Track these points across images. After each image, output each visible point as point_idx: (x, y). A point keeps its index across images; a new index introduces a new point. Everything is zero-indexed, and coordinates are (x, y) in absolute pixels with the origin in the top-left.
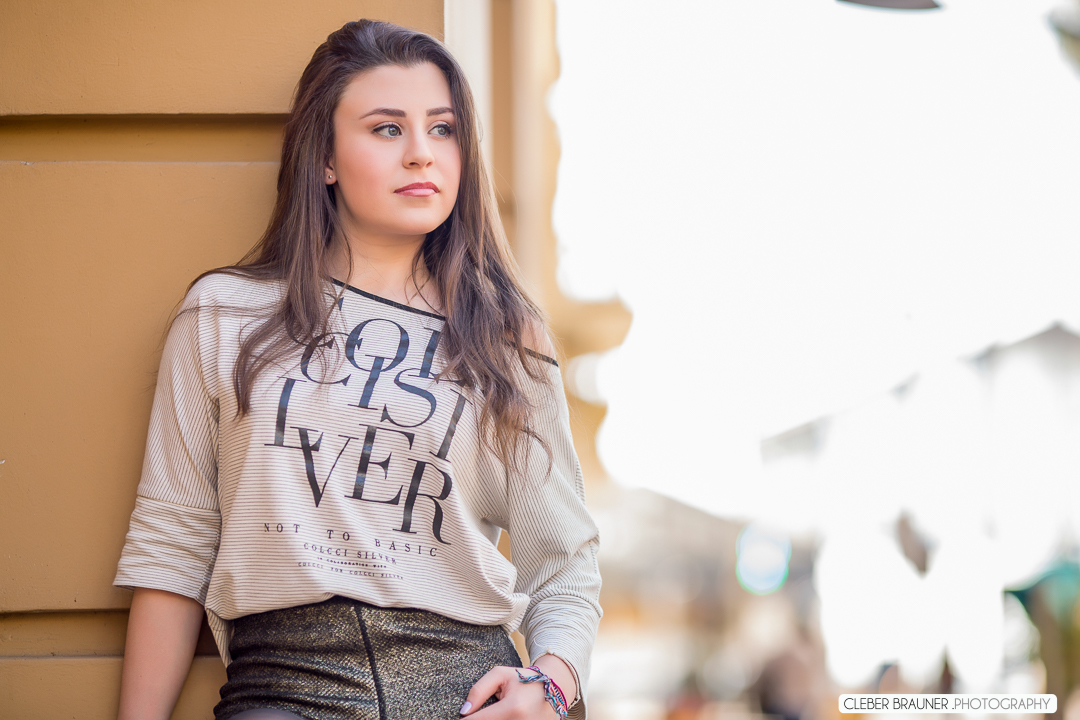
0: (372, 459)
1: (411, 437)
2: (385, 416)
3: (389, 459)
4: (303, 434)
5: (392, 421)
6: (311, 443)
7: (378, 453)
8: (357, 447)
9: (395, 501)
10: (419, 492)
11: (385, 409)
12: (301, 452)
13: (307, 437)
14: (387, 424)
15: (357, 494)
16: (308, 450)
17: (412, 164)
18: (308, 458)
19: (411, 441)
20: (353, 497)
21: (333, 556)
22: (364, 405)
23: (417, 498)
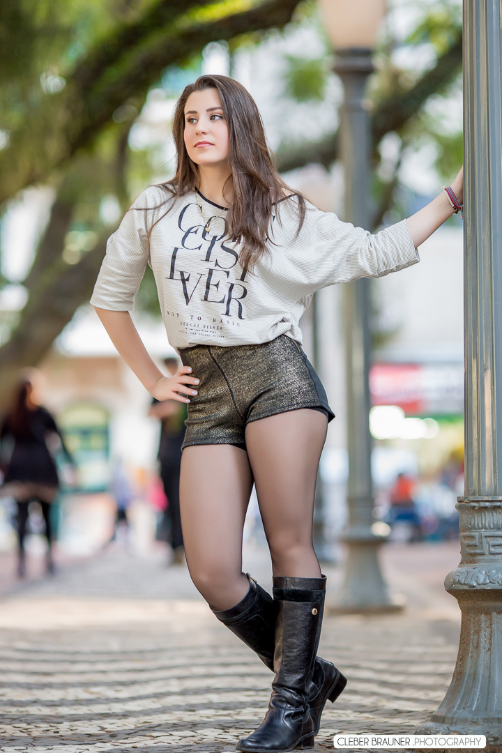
0: (211, 283)
1: (228, 273)
2: (217, 264)
3: (218, 283)
4: (182, 274)
5: (220, 266)
6: (185, 278)
7: (213, 281)
8: (205, 278)
9: (223, 302)
10: (232, 297)
11: (217, 260)
12: (181, 281)
13: (184, 275)
14: (217, 267)
15: (206, 299)
16: (184, 281)
18: (184, 284)
19: (228, 275)
20: (204, 300)
21: (193, 327)
22: (207, 260)
23: (232, 300)
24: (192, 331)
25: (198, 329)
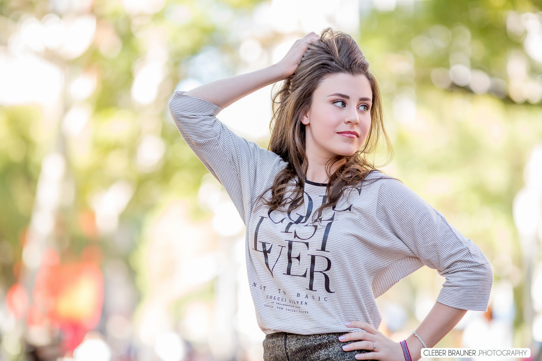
0: (292, 256)
1: (307, 244)
2: (296, 236)
3: (299, 255)
4: (264, 245)
5: (299, 238)
6: (267, 250)
7: (294, 254)
8: (286, 250)
9: (305, 276)
10: (315, 270)
11: (295, 233)
12: (263, 253)
13: (265, 247)
14: (296, 239)
15: (289, 273)
16: (266, 253)
17: (349, 122)
18: (266, 256)
19: (308, 246)
20: (287, 274)
21: (280, 302)
22: (286, 232)
23: (315, 273)
24: (279, 306)
25: (285, 303)
